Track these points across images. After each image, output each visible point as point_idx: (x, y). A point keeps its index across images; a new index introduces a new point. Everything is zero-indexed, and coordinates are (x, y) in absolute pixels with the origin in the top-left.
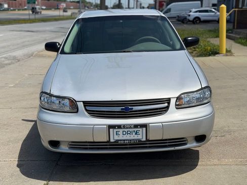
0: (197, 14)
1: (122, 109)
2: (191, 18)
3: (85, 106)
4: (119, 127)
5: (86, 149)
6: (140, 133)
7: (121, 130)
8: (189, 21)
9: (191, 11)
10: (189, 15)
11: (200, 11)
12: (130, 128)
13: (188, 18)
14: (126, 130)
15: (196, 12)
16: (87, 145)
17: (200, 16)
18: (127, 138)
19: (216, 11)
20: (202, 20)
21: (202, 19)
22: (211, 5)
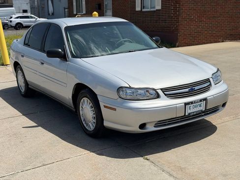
0: (19, 20)
1: (189, 90)
2: (13, 24)
3: (163, 92)
4: (192, 103)
5: (165, 125)
6: (202, 105)
7: (192, 105)
8: (12, 27)
9: (11, 17)
10: (11, 21)
11: (21, 17)
12: (198, 102)
13: (9, 23)
14: (194, 105)
15: (17, 18)
16: (166, 122)
17: (21, 22)
18: (195, 111)
19: (36, 17)
20: (24, 26)
21: (24, 24)
22: (22, 11)
